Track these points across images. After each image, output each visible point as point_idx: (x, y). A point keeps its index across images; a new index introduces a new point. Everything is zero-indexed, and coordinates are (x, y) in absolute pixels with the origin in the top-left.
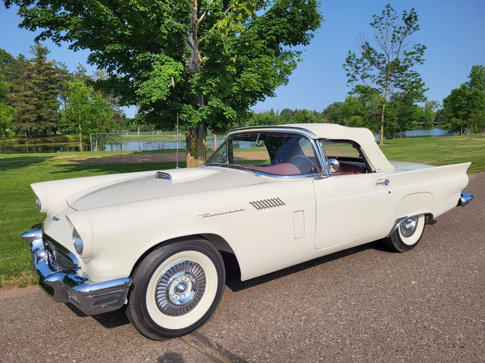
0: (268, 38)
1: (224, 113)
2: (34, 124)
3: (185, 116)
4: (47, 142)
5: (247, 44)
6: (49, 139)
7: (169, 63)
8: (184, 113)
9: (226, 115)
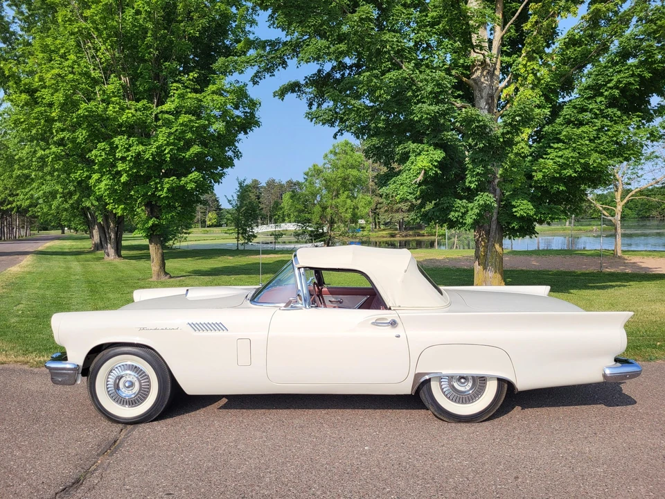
0: (606, 93)
1: (514, 210)
2: (406, 215)
3: (457, 214)
4: (418, 236)
5: (517, 118)
6: (422, 232)
7: (425, 153)
8: (457, 211)
9: (516, 212)
